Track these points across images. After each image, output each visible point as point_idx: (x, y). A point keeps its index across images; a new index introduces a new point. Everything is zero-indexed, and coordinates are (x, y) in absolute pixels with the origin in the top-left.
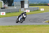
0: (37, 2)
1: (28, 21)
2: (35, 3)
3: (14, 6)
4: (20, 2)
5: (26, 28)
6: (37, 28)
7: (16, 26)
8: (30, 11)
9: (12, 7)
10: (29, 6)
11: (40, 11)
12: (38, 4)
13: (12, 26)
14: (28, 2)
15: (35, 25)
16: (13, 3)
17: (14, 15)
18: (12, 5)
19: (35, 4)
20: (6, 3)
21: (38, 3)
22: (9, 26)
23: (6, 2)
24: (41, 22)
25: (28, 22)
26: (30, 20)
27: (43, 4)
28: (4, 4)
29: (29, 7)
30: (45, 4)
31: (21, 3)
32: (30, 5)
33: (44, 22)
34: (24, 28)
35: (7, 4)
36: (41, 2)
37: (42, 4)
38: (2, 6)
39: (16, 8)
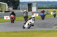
1: (37, 26)
2: (45, 6)
3: (20, 9)
4: (27, 5)
5: (34, 33)
6: (47, 34)
7: (23, 32)
8: (39, 15)
9: (18, 10)
10: (38, 10)
11: (50, 15)
12: (48, 8)
13: (17, 32)
14: (37, 5)
15: (44, 31)
16: (19, 6)
17: (20, 19)
18: (18, 8)
20: (10, 6)
21: (48, 6)
22: (14, 32)
23: (11, 4)
24: (51, 27)
26: (39, 26)
28: (9, 7)
29: (37, 11)
30: (55, 7)
32: (39, 8)
33: (54, 27)
35: (12, 7)
36: (51, 5)
37: (53, 6)
38: (6, 9)
39: (22, 11)
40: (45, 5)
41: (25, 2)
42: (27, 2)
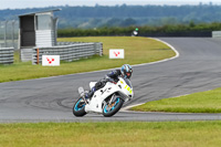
0: (91, 19)
1: (55, 104)
2: (84, 26)
4: (18, 22)
6: (94, 136)
8: (61, 62)
10: (58, 39)
11: (106, 62)
12: (99, 31)
14: (54, 21)
15: (82, 124)
19: (84, 30)
21: (99, 24)
25: (51, 109)
26: (63, 103)
27: (121, 29)
29: (55, 43)
31: (22, 26)
32: (61, 35)
34: (35, 134)
36: (110, 19)
37: (117, 26)
40: (85, 21)
41: (8, 12)
42: (17, 11)
